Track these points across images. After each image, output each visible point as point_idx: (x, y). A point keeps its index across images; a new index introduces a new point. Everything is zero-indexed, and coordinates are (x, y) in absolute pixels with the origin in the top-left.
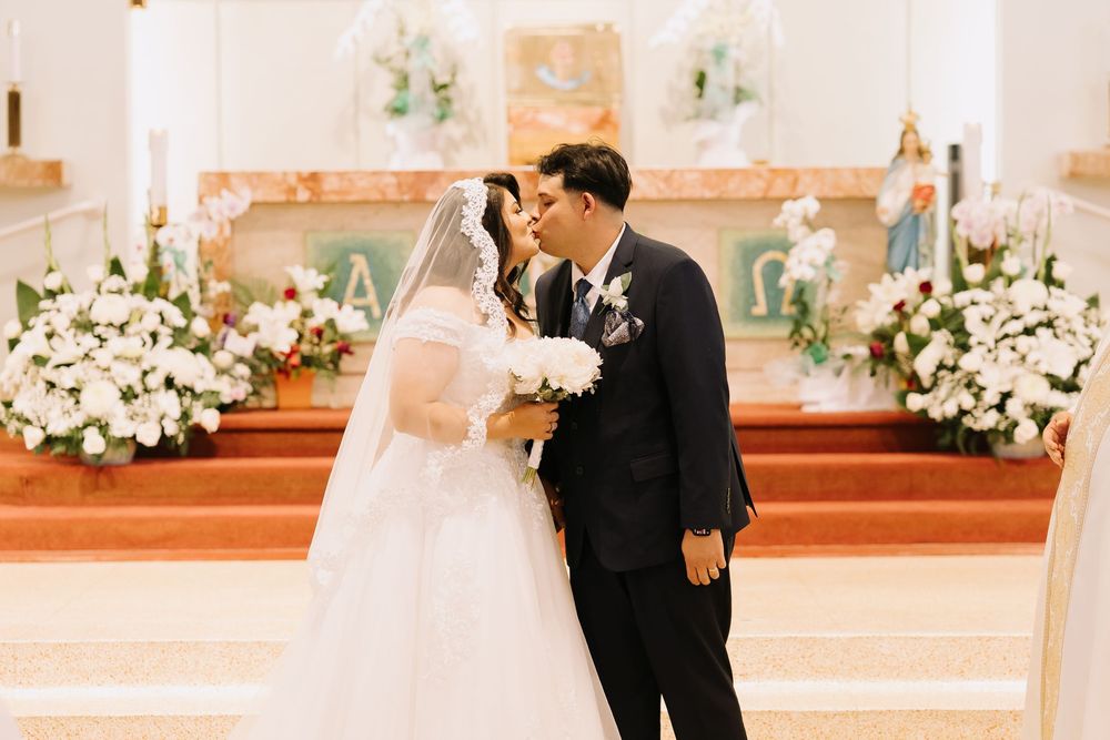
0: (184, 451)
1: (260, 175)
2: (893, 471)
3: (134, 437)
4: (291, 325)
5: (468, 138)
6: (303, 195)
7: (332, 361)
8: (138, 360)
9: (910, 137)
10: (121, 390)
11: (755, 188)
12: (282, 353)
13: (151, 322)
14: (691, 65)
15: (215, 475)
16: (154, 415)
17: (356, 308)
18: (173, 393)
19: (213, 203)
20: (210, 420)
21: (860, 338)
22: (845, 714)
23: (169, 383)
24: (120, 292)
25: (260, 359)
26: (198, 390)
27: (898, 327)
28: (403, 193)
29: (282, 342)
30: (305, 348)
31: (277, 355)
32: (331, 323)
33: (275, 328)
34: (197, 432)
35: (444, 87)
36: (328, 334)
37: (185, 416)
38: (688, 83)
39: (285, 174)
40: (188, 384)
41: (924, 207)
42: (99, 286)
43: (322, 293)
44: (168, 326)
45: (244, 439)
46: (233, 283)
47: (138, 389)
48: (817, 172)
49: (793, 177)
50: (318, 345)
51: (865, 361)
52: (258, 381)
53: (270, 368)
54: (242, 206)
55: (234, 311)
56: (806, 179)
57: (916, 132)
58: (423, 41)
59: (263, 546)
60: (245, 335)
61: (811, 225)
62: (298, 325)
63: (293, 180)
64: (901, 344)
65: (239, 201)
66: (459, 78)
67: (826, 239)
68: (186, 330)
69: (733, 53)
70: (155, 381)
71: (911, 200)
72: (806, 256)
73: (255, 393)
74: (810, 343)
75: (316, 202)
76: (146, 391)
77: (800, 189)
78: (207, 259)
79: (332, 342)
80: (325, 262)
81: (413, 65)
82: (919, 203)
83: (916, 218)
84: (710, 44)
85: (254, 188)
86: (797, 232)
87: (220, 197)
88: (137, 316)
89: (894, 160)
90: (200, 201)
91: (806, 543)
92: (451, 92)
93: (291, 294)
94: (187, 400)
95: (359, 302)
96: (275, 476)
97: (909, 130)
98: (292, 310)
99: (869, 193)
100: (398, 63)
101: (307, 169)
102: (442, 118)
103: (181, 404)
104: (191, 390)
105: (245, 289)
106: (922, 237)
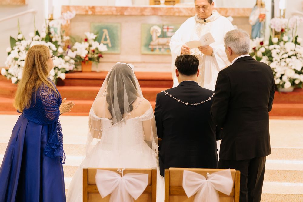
1: (78, 7)
4: (86, 49)
6: (90, 13)
7: (97, 59)
9: (259, 0)
12: (84, 57)
17: (104, 44)
19: (65, 15)
20: (63, 76)
24: (38, 40)
25: (77, 58)
26: (60, 68)
27: (254, 54)
28: (118, 13)
29: (83, 54)
30: (90, 55)
31: (82, 57)
32: (97, 49)
33: (82, 50)
34: (59, 79)
36: (96, 52)
37: (56, 75)
39: (85, 6)
40: (57, 66)
41: (262, 20)
42: (33, 39)
43: (95, 40)
44: (52, 50)
45: (72, 81)
46: (70, 37)
48: (233, 9)
49: (227, 11)
50: (93, 55)
52: (77, 64)
53: (79, 60)
54: (74, 16)
55: (70, 45)
56: (230, 11)
59: (76, 112)
60: (73, 52)
62: (88, 49)
63: (87, 8)
65: (71, 14)
68: (56, 51)
71: (258, 18)
73: (76, 67)
75: (94, 14)
77: (228, 14)
78: (63, 30)
79: (97, 54)
80: (96, 31)
83: (260, 23)
85: (76, 10)
87: (67, 13)
89: (254, 7)
90: (62, 14)
93: (86, 40)
94: (56, 70)
95: (105, 42)
96: (80, 92)
98: (86, 45)
101: (91, 5)
103: (55, 72)
104: (58, 68)
105: (74, 39)
106: (261, 28)
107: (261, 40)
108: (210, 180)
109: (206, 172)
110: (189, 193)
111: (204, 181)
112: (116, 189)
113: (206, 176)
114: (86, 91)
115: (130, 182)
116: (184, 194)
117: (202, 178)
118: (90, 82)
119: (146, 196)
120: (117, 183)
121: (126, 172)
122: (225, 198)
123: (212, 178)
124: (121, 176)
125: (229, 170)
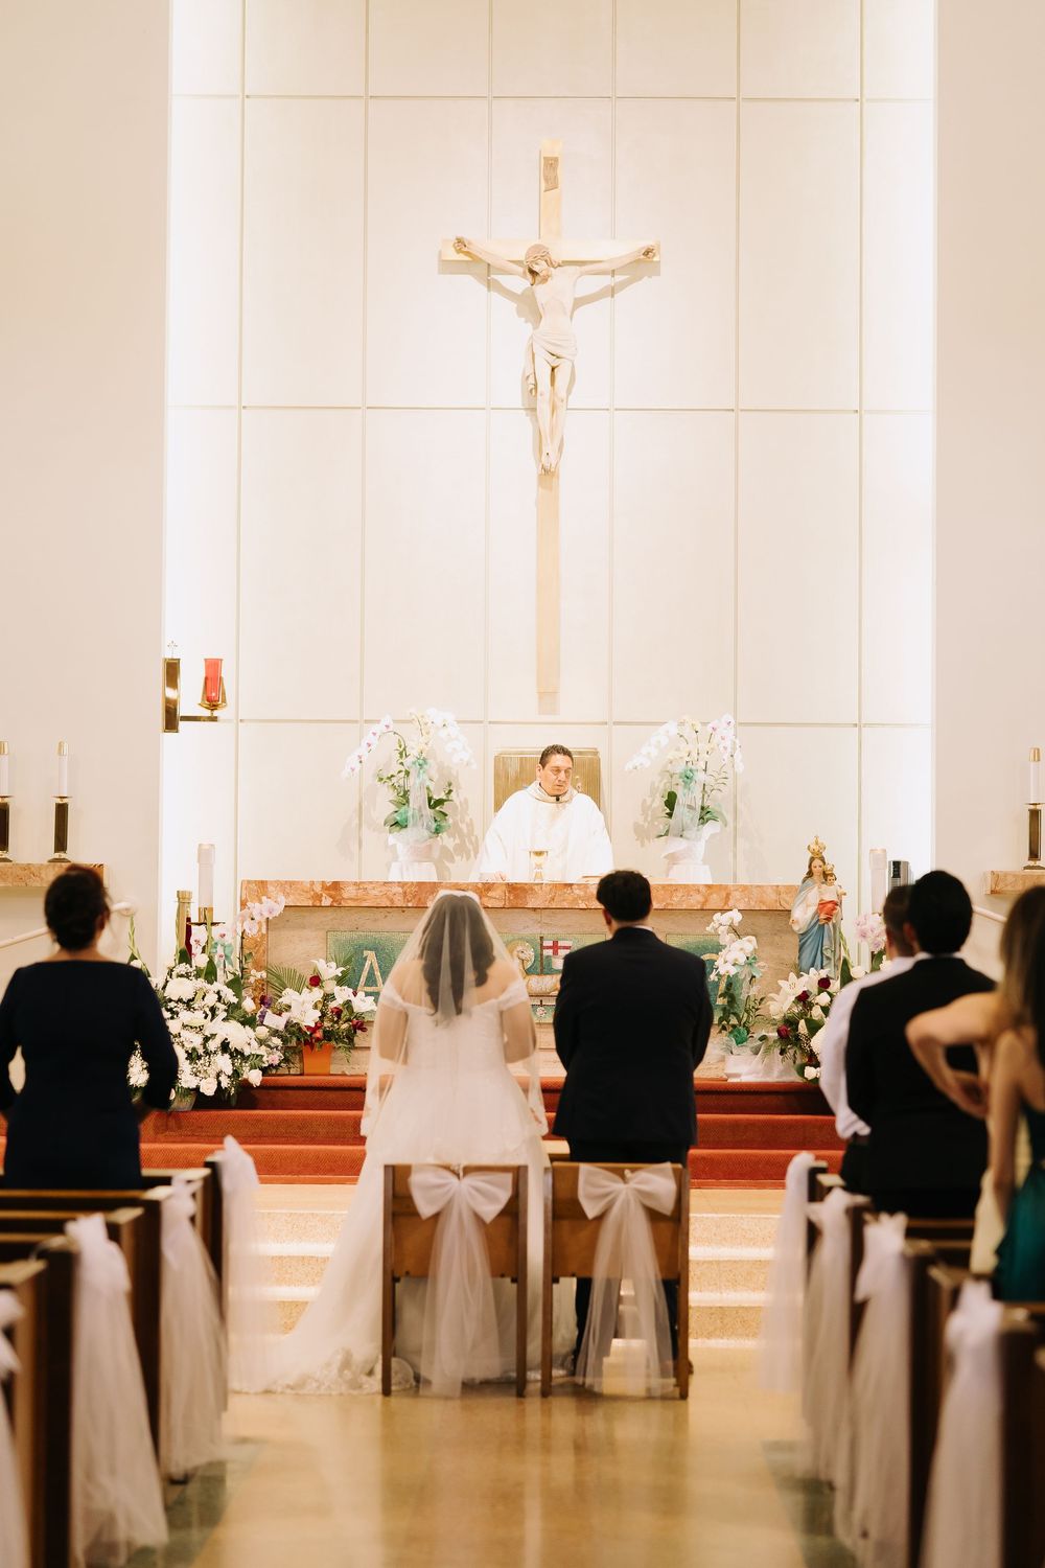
0: (233, 1102)
1: (292, 884)
2: (790, 1125)
3: (198, 1088)
4: (315, 1007)
5: (461, 849)
6: (327, 901)
7: (348, 1037)
8: (201, 1028)
9: (817, 862)
10: (187, 1052)
11: (695, 901)
12: (309, 1028)
13: (211, 999)
14: (663, 787)
15: (259, 1120)
16: (212, 1072)
17: (367, 994)
18: (227, 1056)
19: (256, 908)
20: (255, 1077)
21: (773, 1022)
22: (711, 1262)
23: (225, 1047)
24: (187, 976)
25: (292, 1033)
26: (246, 1054)
27: (802, 1015)
28: (408, 901)
29: (309, 1018)
30: (327, 1024)
31: (305, 1029)
32: (348, 1004)
33: (304, 1008)
34: (245, 1086)
35: (440, 802)
36: (345, 1013)
37: (236, 1073)
38: (659, 803)
39: (312, 883)
40: (239, 1048)
41: (828, 919)
42: (172, 971)
43: (340, 981)
44: (224, 1003)
45: (280, 1095)
46: (268, 971)
47: (201, 1051)
48: (745, 888)
49: (725, 892)
50: (337, 1022)
51: (775, 1042)
52: (288, 1051)
53: (298, 1041)
54: (279, 909)
55: (270, 993)
56: (737, 895)
57: (823, 860)
58: (422, 763)
59: (299, 1173)
60: (280, 1015)
61: (737, 932)
62: (320, 1006)
63: (318, 889)
64: (802, 1027)
65: (273, 906)
66: (453, 796)
67: (748, 944)
68: (238, 1006)
69: (700, 777)
70: (213, 1045)
71: (817, 913)
72: (731, 957)
73: (286, 1060)
74: (734, 1026)
75: (337, 906)
76: (207, 1053)
77: (731, 903)
78: (247, 952)
79: (349, 1020)
80: (343, 957)
81: (413, 783)
82: (823, 916)
83: (822, 927)
84: (680, 768)
85: (287, 895)
86: (726, 938)
87: (261, 902)
88: (200, 996)
89: (804, 881)
90: (243, 904)
91: (717, 1178)
92: (445, 808)
93: (316, 981)
94: (238, 1062)
95: (369, 989)
96: (304, 1123)
97: (817, 856)
98: (317, 994)
99: (787, 908)
100: (399, 780)
101: (329, 879)
102: (437, 831)
103: (233, 1064)
104: (242, 1054)
105: (278, 977)
106: (826, 942)
107: (823, 974)
108: (632, 1185)
109: (623, 1170)
110: (591, 1211)
111: (619, 1186)
112: (450, 1202)
113: (623, 1177)
114: (322, 1117)
115: (478, 1190)
116: (583, 1215)
117: (615, 1181)
118: (332, 1095)
119: (507, 1220)
120: (450, 1194)
121: (468, 1170)
122: (662, 1225)
123: (635, 1181)
124: (459, 1178)
125: (668, 1166)
